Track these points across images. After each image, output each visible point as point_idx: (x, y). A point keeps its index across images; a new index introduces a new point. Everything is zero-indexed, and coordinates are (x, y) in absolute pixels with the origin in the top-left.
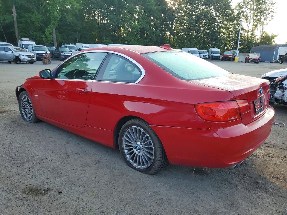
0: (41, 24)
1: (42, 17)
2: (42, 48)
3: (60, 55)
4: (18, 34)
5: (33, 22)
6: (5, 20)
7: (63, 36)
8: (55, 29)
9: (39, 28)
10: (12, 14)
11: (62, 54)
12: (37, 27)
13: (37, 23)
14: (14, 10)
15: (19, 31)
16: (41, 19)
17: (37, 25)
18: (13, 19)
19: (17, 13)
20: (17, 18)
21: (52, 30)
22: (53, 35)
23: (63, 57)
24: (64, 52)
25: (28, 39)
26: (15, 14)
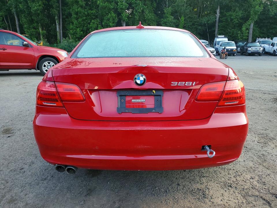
0: (240, 20)
1: (242, 14)
2: (230, 43)
3: (247, 50)
4: (217, 32)
5: (232, 20)
6: (209, 20)
7: (263, 30)
8: (253, 24)
9: (237, 25)
10: (216, 15)
11: (249, 49)
12: (236, 24)
13: (235, 20)
14: (218, 11)
15: (219, 29)
16: (240, 16)
17: (236, 21)
18: (216, 19)
19: (220, 13)
20: (219, 18)
21: (250, 25)
22: (250, 30)
23: (250, 52)
24: (252, 47)
25: (223, 36)
26: (218, 15)
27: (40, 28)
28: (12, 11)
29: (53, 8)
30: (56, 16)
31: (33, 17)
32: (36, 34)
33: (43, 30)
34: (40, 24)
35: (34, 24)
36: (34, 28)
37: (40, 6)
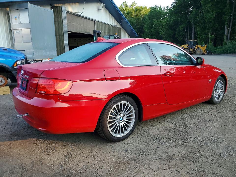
27: (210, 34)
28: (191, 22)
29: (225, 15)
30: (226, 21)
31: (206, 26)
32: (206, 39)
33: (212, 34)
34: (210, 30)
35: (205, 31)
36: (205, 34)
37: (213, 15)
